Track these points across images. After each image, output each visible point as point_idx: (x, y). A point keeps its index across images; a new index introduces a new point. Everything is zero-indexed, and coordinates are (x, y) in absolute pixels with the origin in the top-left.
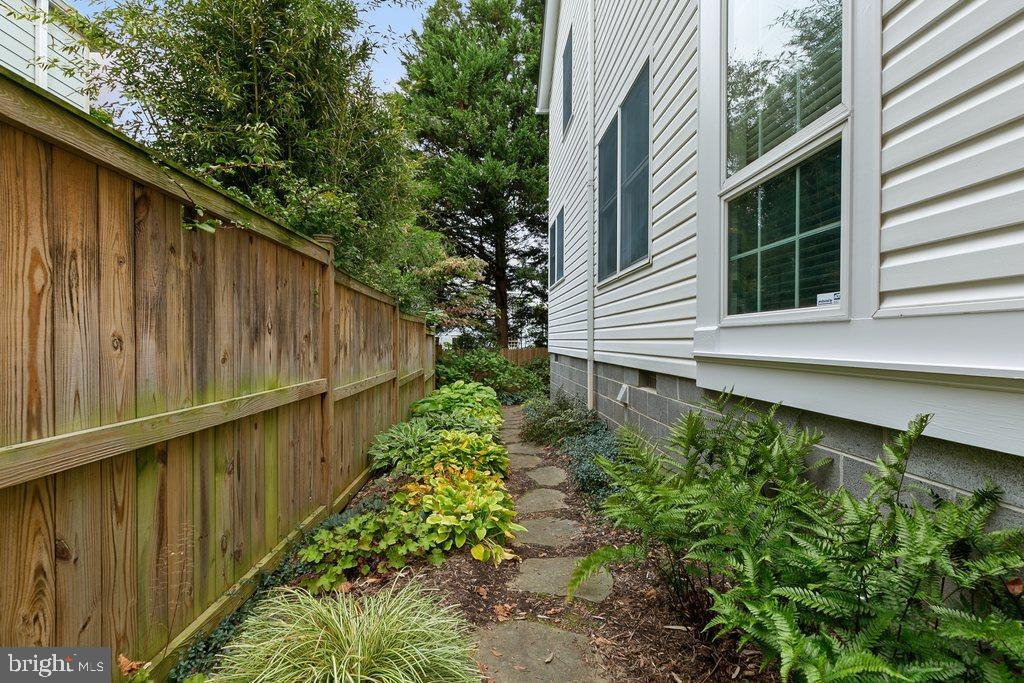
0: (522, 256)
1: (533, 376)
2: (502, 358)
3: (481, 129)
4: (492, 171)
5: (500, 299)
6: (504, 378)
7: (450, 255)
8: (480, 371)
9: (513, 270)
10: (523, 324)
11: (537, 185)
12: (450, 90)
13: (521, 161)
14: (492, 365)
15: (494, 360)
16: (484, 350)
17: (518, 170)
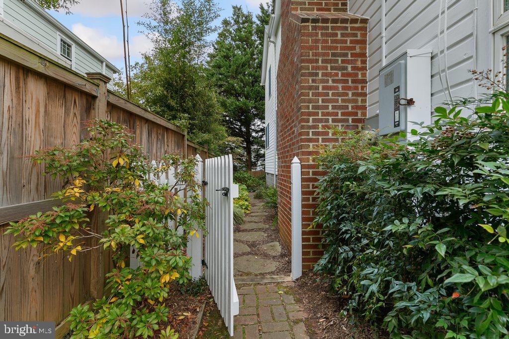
0: (257, 132)
1: (261, 182)
2: (249, 175)
3: (240, 87)
4: (245, 104)
5: (248, 150)
6: (249, 182)
7: (229, 135)
8: (241, 180)
9: (253, 137)
10: (258, 161)
11: (262, 108)
12: (228, 72)
13: (256, 99)
14: (245, 177)
15: (246, 175)
16: (242, 172)
17: (255, 102)
